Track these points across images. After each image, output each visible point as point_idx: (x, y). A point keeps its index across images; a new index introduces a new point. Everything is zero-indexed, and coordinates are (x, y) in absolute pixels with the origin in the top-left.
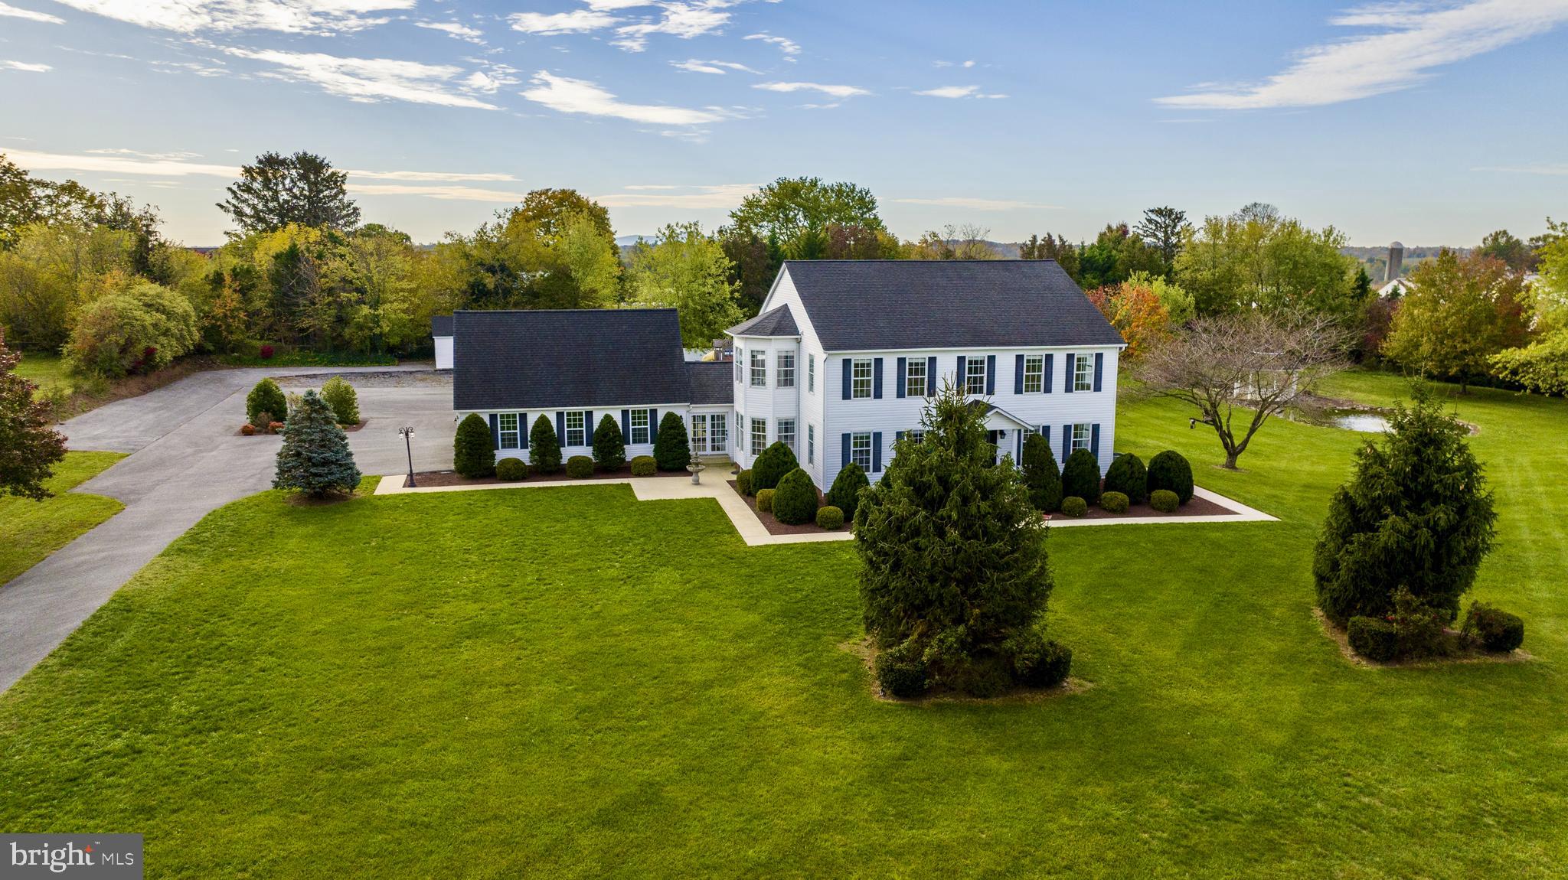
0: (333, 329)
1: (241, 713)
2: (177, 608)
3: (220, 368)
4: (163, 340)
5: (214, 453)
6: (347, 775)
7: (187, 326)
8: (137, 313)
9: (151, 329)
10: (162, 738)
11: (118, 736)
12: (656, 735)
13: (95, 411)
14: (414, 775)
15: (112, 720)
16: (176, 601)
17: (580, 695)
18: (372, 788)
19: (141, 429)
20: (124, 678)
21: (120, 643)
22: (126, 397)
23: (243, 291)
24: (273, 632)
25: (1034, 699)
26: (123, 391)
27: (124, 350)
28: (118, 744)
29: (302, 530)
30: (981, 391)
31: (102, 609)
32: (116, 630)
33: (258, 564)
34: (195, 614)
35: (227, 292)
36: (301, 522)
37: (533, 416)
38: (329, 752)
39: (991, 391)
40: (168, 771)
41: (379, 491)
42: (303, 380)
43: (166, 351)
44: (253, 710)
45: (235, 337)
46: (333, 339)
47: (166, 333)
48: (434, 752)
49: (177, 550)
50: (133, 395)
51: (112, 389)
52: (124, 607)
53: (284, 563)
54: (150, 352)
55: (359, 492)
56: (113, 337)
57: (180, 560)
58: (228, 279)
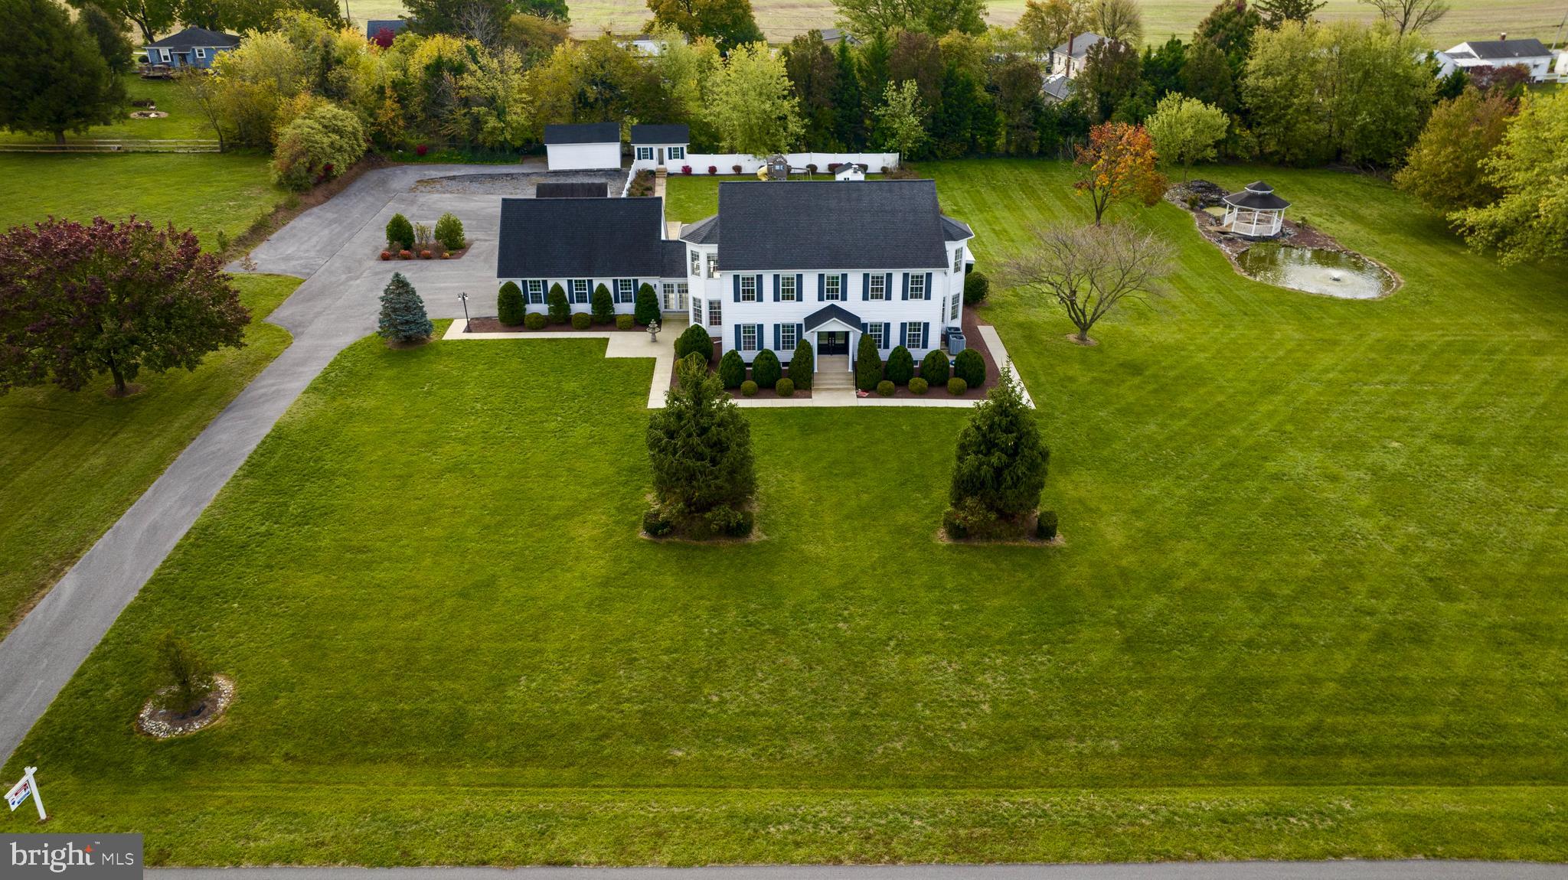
0: (470, 135)
1: (321, 515)
2: (305, 437)
3: (387, 166)
4: (338, 156)
5: (358, 281)
6: (359, 556)
7: (357, 140)
8: (317, 137)
9: (328, 150)
10: (283, 526)
11: (263, 524)
12: (512, 547)
13: (292, 223)
14: (389, 559)
15: (262, 514)
16: (305, 432)
17: (488, 517)
18: (368, 565)
19: (318, 248)
20: (271, 487)
21: (273, 463)
22: (314, 206)
23: (400, 100)
24: (349, 460)
25: (726, 544)
26: (312, 200)
27: (309, 170)
28: (263, 529)
29: (389, 373)
30: (837, 298)
31: (268, 436)
32: (272, 452)
33: (355, 403)
34: (313, 443)
35: (388, 102)
36: (391, 366)
37: (551, 283)
38: (354, 543)
39: (844, 298)
40: (282, 547)
41: (447, 337)
42: (445, 182)
43: (340, 164)
44: (326, 513)
45: (396, 139)
46: (472, 141)
47: (340, 150)
48: (403, 546)
49: (313, 389)
50: (319, 203)
51: (304, 199)
52: (278, 435)
53: (371, 403)
54: (328, 168)
55: (434, 337)
56: (302, 160)
57: (313, 397)
58: (388, 92)
